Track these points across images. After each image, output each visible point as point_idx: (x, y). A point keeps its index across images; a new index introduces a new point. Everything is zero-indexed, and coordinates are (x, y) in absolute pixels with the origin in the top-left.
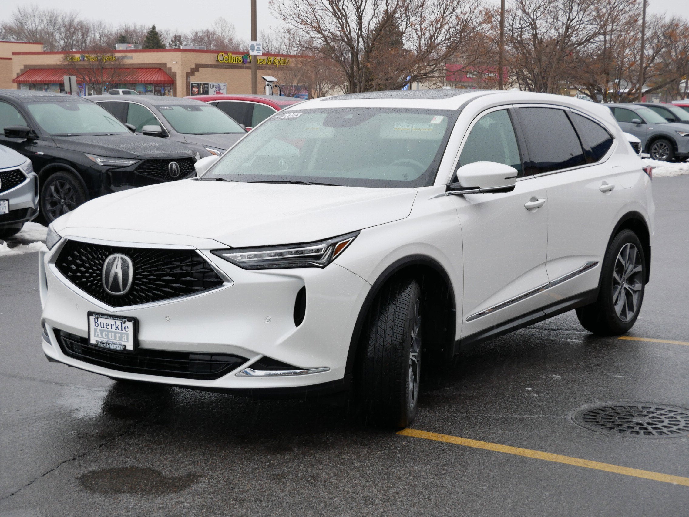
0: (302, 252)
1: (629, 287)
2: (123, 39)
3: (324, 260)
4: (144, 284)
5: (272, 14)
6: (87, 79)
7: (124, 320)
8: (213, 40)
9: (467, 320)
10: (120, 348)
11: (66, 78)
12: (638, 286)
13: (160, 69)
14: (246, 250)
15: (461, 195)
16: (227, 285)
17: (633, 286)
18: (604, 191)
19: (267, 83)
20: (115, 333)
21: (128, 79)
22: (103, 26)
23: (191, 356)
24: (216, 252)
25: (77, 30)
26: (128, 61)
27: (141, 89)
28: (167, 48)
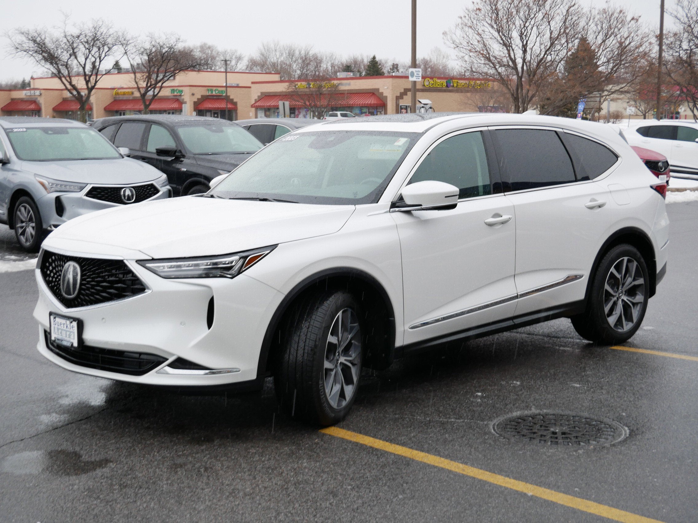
0: (216, 264)
1: (627, 299)
2: (347, 68)
3: (233, 272)
4: (88, 289)
5: (445, 43)
6: (308, 103)
7: (72, 320)
8: (429, 67)
9: (410, 328)
10: (69, 344)
11: (281, 103)
12: (639, 298)
13: (373, 94)
14: (164, 261)
15: (408, 212)
16: (148, 292)
17: (633, 298)
18: (591, 208)
19: (422, 105)
20: (66, 331)
21: (344, 102)
22: (334, 57)
23: (126, 353)
24: (140, 262)
25: (311, 61)
26: (342, 88)
27: (357, 111)
28: (385, 75)
